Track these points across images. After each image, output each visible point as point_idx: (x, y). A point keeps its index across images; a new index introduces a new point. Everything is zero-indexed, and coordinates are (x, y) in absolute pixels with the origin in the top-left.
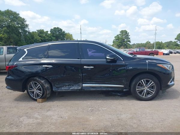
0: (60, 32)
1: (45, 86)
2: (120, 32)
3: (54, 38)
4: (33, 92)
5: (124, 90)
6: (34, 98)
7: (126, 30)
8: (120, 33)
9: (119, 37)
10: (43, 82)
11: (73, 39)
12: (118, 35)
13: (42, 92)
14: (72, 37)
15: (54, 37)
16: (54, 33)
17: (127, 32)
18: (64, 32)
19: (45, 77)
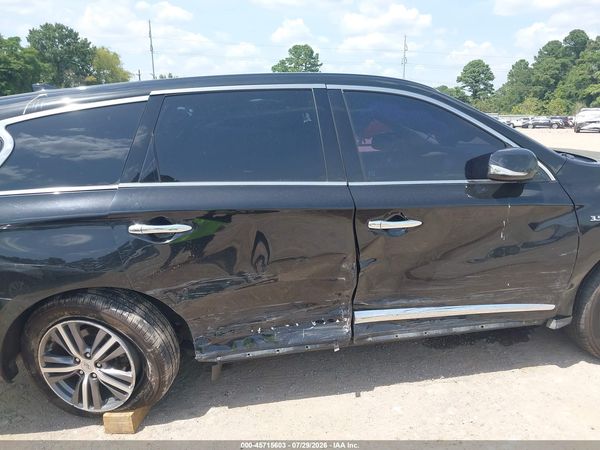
0: (68, 44)
1: (150, 345)
2: (290, 51)
3: (46, 65)
4: (74, 379)
5: (553, 325)
6: (85, 407)
7: (309, 45)
8: (288, 56)
9: (286, 69)
10: (134, 318)
11: (121, 70)
12: (283, 62)
13: (131, 374)
14: (118, 63)
15: (44, 60)
16: (43, 47)
17: (312, 52)
18: (85, 44)
19: (149, 293)
